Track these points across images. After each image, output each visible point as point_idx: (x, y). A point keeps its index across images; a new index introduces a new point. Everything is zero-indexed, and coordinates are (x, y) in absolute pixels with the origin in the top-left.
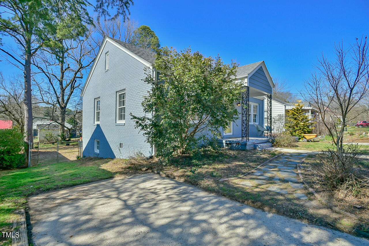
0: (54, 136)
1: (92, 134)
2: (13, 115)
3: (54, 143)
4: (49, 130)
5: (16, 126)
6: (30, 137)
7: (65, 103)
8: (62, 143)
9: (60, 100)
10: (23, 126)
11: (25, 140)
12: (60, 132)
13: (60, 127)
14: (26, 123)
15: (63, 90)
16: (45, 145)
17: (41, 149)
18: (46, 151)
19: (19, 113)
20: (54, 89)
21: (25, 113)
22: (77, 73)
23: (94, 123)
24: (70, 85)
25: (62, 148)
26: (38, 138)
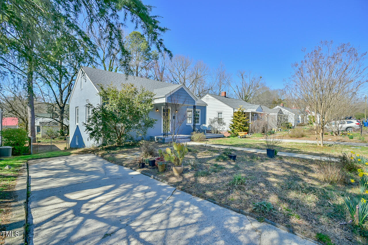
0: (54, 132)
1: (74, 131)
2: (20, 115)
3: (54, 138)
4: (49, 127)
5: (22, 124)
6: (33, 133)
7: (63, 103)
8: (61, 138)
9: (59, 101)
10: (28, 123)
11: (29, 136)
12: (59, 129)
13: (59, 124)
14: (29, 122)
15: (61, 92)
16: (46, 140)
17: (43, 143)
18: (46, 145)
19: (24, 112)
20: (53, 91)
21: (29, 113)
22: (73, 78)
23: (76, 124)
24: (67, 88)
25: (60, 142)
26: (41, 134)
